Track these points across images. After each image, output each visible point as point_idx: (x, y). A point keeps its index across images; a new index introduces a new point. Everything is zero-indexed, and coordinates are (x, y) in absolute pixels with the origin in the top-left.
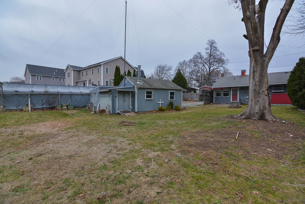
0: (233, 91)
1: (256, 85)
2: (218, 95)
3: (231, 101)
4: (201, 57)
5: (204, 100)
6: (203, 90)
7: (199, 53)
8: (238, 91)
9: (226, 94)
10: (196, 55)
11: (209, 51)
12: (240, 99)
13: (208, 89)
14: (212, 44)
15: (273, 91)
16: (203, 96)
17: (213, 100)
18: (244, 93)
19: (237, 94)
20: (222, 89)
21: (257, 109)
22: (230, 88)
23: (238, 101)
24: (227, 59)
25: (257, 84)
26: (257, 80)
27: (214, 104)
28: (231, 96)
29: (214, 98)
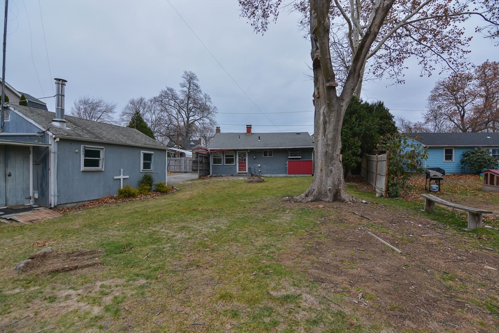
0: (239, 156)
1: (328, 145)
2: (217, 161)
3: (238, 171)
4: (174, 97)
5: (200, 170)
6: (197, 153)
7: (171, 90)
8: (247, 155)
9: (230, 161)
10: (166, 92)
11: (185, 89)
12: (249, 168)
13: (203, 150)
14: (191, 79)
15: (289, 157)
16: (197, 163)
17: (209, 169)
18: (255, 159)
19: (245, 160)
20: (223, 151)
21: (329, 184)
22: (235, 151)
23: (247, 171)
24: (215, 108)
25: (330, 143)
26: (330, 136)
27: (211, 176)
28: (238, 164)
29: (211, 167)
